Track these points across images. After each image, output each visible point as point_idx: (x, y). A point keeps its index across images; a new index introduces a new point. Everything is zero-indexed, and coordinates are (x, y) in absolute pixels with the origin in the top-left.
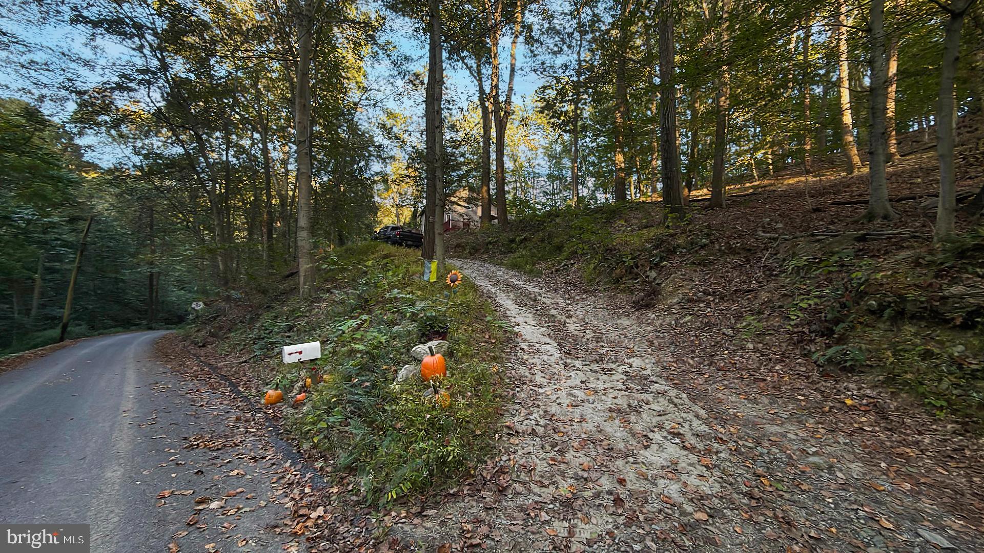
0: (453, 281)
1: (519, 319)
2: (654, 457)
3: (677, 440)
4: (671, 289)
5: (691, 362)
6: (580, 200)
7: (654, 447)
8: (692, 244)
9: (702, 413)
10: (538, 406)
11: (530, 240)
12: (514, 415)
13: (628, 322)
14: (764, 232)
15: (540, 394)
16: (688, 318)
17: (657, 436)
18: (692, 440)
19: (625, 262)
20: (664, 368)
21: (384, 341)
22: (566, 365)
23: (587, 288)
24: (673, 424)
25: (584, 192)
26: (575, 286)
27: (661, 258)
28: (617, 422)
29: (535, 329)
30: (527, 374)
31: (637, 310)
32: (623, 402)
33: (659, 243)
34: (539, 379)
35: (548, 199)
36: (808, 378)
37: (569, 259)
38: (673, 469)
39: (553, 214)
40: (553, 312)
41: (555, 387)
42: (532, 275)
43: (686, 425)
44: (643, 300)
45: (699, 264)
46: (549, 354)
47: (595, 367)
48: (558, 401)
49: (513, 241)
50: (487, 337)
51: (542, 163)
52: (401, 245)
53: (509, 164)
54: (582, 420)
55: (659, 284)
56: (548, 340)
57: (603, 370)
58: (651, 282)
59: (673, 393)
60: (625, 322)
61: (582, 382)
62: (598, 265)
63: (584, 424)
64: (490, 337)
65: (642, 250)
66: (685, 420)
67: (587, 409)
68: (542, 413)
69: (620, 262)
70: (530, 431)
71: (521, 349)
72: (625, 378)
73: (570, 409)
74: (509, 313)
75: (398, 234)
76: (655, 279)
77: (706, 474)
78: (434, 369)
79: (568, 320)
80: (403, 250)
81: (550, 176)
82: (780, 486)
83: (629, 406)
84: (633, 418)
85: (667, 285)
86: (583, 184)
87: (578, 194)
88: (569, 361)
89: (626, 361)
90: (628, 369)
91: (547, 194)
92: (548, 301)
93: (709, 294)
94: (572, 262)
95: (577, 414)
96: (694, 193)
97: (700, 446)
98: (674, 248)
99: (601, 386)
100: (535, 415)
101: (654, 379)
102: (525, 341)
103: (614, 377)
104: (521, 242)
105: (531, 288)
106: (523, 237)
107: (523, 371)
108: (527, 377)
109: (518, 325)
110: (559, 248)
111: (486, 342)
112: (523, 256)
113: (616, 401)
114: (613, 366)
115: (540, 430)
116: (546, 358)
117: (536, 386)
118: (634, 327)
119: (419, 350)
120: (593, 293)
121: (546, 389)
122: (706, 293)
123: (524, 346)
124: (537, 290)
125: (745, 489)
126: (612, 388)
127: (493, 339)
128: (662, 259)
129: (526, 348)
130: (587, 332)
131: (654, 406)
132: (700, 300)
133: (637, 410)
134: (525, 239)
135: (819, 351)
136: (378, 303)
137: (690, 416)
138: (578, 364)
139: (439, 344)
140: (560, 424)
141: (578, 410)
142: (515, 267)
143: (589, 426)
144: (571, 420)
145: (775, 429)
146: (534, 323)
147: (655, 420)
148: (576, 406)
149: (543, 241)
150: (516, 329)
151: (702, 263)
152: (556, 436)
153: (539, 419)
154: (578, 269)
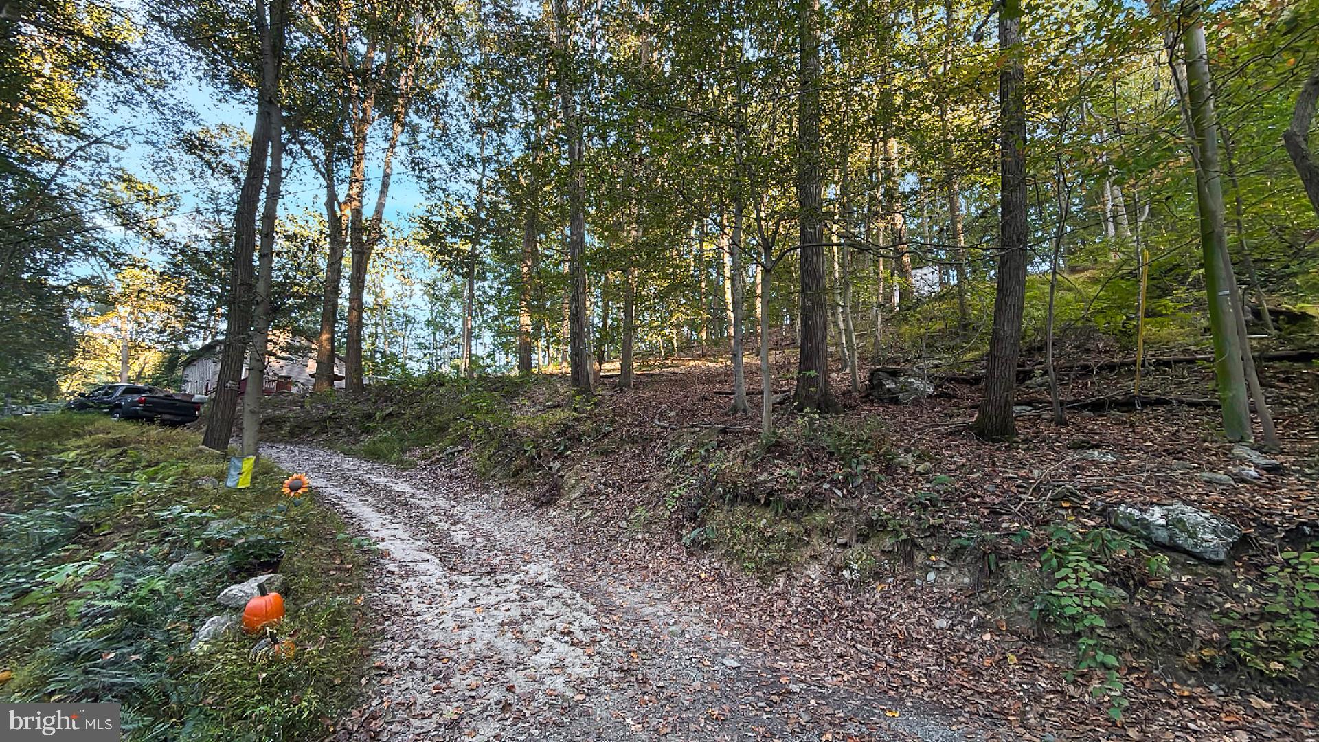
0: (294, 489)
1: (383, 533)
2: (544, 659)
3: (567, 638)
4: (573, 482)
5: (588, 560)
6: (474, 360)
7: (544, 650)
8: (597, 431)
9: (592, 608)
10: (417, 637)
11: (399, 415)
12: (385, 653)
13: (526, 524)
14: (659, 420)
15: (418, 623)
16: (589, 513)
17: (549, 640)
18: (580, 635)
19: (526, 452)
20: (562, 570)
21: (161, 588)
22: (451, 584)
23: (479, 482)
24: (564, 625)
25: (479, 350)
26: (463, 481)
27: (566, 446)
28: (509, 634)
29: (408, 544)
30: (400, 602)
31: (537, 508)
32: (516, 613)
33: (565, 428)
34: (415, 606)
35: (425, 355)
36: (678, 560)
37: (455, 445)
38: (561, 665)
39: (434, 380)
40: (434, 519)
41: (436, 611)
42: (402, 467)
43: (577, 624)
44: (544, 496)
45: (602, 453)
46: (429, 573)
47: (486, 580)
48: (441, 626)
49: (369, 417)
50: (338, 562)
51: (421, 304)
52: (151, 421)
53: (368, 299)
54: (471, 640)
55: (562, 477)
56: (426, 556)
57: (496, 582)
58: (553, 475)
59: (567, 594)
60: (523, 523)
61: (471, 600)
62: (494, 453)
63: (473, 645)
64: (342, 562)
65: (545, 437)
66: (576, 619)
67: (477, 630)
68: (422, 643)
69: (520, 451)
70: (407, 664)
71: (388, 572)
72: (520, 587)
73: (457, 632)
74: (365, 526)
75: (140, 401)
76: (558, 471)
77: (588, 661)
78: (266, 615)
79: (453, 528)
80: (155, 431)
81: (429, 323)
82: (644, 657)
83: (523, 615)
84: (525, 627)
85: (570, 478)
86: (478, 338)
87: (470, 351)
88: (454, 578)
89: (523, 568)
90: (523, 577)
91: (426, 347)
92: (426, 504)
93: (609, 487)
94: (460, 448)
95: (464, 635)
96: (606, 366)
97: (586, 639)
98: (580, 435)
99: (493, 600)
100: (412, 647)
101: (550, 583)
102: (394, 561)
103: (508, 588)
104: (384, 419)
105: (399, 486)
106: (388, 411)
107: (393, 599)
108: (399, 606)
109: (383, 540)
110: (442, 429)
111: (336, 569)
112: (385, 440)
113: (509, 613)
114: (507, 576)
115: (420, 662)
116: (424, 578)
117: (412, 615)
118: (533, 528)
119: (233, 592)
120: (486, 490)
121: (425, 616)
122: (607, 485)
123: (392, 567)
124: (408, 489)
125: (617, 665)
126: (505, 601)
127: (349, 564)
128: (566, 449)
129: (396, 570)
130: (478, 540)
131: (547, 612)
132: (599, 493)
133: (529, 619)
134: (390, 414)
135: (688, 535)
136: (118, 528)
137: (582, 613)
138: (466, 579)
139: (270, 578)
140: (443, 650)
141: (465, 631)
142: (373, 455)
143: (478, 645)
144: (458, 644)
145: (650, 610)
146: (406, 536)
147: (547, 625)
148: (464, 627)
149: (419, 418)
150: (381, 546)
151: (605, 453)
152: (440, 664)
153: (418, 650)
154: (467, 459)
